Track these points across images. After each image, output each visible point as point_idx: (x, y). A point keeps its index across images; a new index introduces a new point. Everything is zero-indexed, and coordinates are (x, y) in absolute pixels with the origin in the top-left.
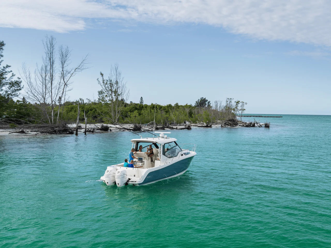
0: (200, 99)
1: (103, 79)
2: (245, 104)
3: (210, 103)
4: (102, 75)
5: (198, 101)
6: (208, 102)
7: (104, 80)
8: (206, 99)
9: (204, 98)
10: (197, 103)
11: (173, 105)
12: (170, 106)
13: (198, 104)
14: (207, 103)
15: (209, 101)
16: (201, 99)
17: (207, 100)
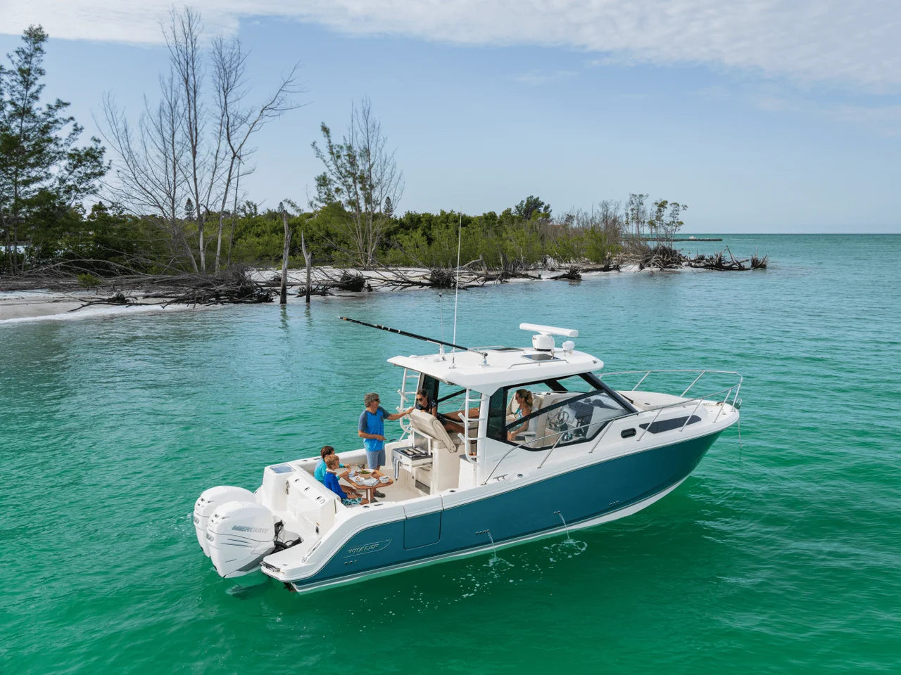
0: (526, 201)
1: (330, 142)
2: (681, 208)
3: (550, 209)
4: (325, 130)
5: (521, 204)
6: (544, 206)
7: (331, 147)
8: (540, 199)
9: (535, 197)
10: (518, 210)
11: (499, 213)
12: (490, 217)
13: (520, 213)
14: (542, 209)
15: (546, 204)
16: (528, 201)
17: (543, 204)
